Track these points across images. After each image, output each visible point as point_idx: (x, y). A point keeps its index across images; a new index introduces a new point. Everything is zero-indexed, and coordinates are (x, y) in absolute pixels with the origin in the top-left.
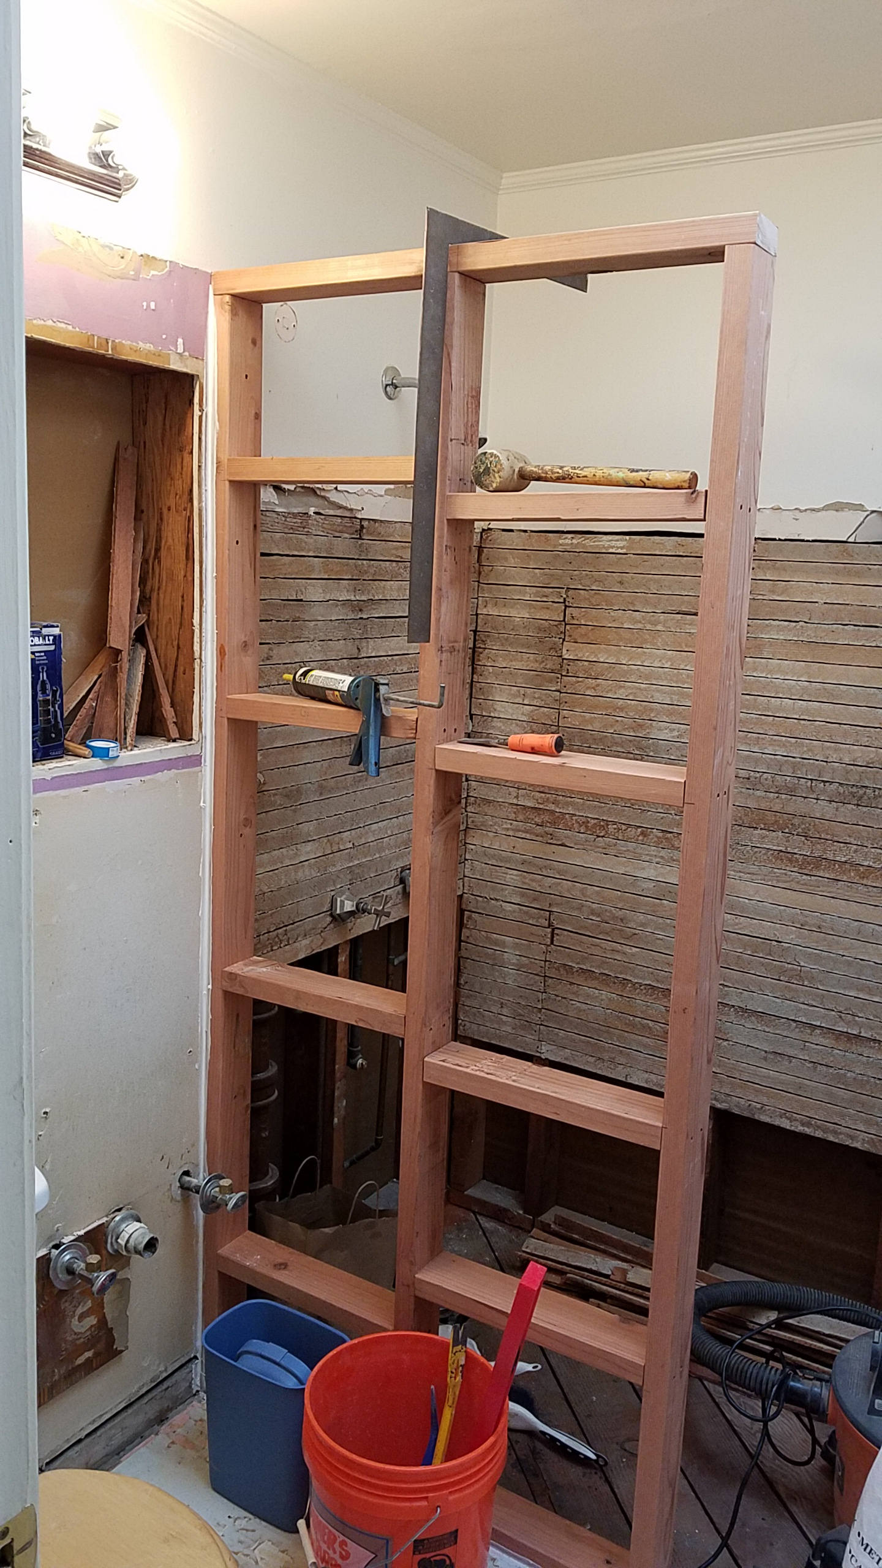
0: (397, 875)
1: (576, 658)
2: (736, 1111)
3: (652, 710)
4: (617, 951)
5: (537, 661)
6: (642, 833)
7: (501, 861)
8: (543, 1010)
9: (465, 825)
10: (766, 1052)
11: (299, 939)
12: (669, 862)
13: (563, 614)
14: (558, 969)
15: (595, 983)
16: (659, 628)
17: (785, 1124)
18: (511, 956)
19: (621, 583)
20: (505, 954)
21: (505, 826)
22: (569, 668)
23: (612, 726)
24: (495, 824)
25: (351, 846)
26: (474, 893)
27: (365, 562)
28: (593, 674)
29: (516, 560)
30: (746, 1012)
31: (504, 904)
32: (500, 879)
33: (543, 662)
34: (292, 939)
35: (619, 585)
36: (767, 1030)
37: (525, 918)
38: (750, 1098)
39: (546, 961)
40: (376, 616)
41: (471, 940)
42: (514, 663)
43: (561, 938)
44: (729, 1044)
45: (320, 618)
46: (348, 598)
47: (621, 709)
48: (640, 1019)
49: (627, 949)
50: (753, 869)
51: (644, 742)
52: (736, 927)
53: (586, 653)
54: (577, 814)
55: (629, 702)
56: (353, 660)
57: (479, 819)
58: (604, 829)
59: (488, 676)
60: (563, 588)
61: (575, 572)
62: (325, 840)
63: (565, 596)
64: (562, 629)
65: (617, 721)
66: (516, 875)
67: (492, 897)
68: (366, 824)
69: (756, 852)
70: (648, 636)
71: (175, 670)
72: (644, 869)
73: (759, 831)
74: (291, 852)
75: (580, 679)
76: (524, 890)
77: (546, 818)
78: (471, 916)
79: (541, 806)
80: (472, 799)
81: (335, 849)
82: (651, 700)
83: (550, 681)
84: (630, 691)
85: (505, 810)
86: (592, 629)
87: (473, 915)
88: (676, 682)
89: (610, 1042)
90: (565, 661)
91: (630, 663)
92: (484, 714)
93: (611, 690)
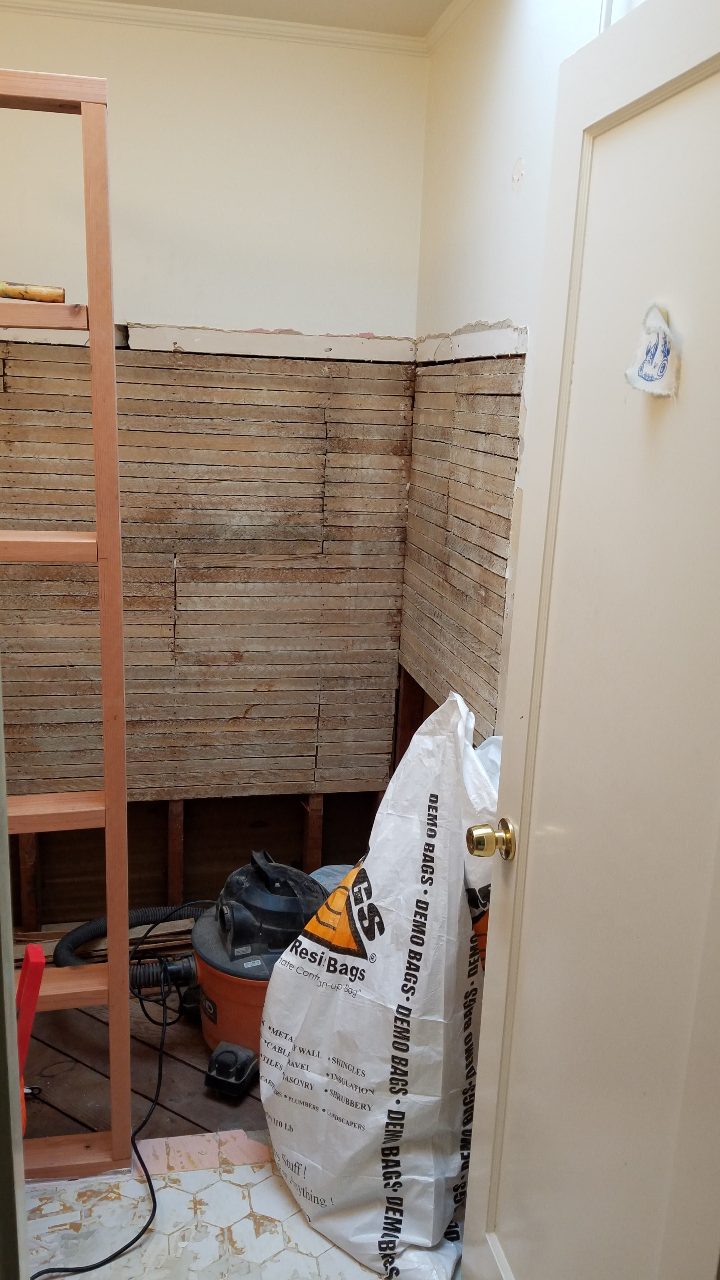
10: (72, 752)
30: (53, 726)
36: (71, 735)
44: (41, 755)
50: (45, 613)
52: (36, 662)
69: (45, 600)
73: (45, 584)
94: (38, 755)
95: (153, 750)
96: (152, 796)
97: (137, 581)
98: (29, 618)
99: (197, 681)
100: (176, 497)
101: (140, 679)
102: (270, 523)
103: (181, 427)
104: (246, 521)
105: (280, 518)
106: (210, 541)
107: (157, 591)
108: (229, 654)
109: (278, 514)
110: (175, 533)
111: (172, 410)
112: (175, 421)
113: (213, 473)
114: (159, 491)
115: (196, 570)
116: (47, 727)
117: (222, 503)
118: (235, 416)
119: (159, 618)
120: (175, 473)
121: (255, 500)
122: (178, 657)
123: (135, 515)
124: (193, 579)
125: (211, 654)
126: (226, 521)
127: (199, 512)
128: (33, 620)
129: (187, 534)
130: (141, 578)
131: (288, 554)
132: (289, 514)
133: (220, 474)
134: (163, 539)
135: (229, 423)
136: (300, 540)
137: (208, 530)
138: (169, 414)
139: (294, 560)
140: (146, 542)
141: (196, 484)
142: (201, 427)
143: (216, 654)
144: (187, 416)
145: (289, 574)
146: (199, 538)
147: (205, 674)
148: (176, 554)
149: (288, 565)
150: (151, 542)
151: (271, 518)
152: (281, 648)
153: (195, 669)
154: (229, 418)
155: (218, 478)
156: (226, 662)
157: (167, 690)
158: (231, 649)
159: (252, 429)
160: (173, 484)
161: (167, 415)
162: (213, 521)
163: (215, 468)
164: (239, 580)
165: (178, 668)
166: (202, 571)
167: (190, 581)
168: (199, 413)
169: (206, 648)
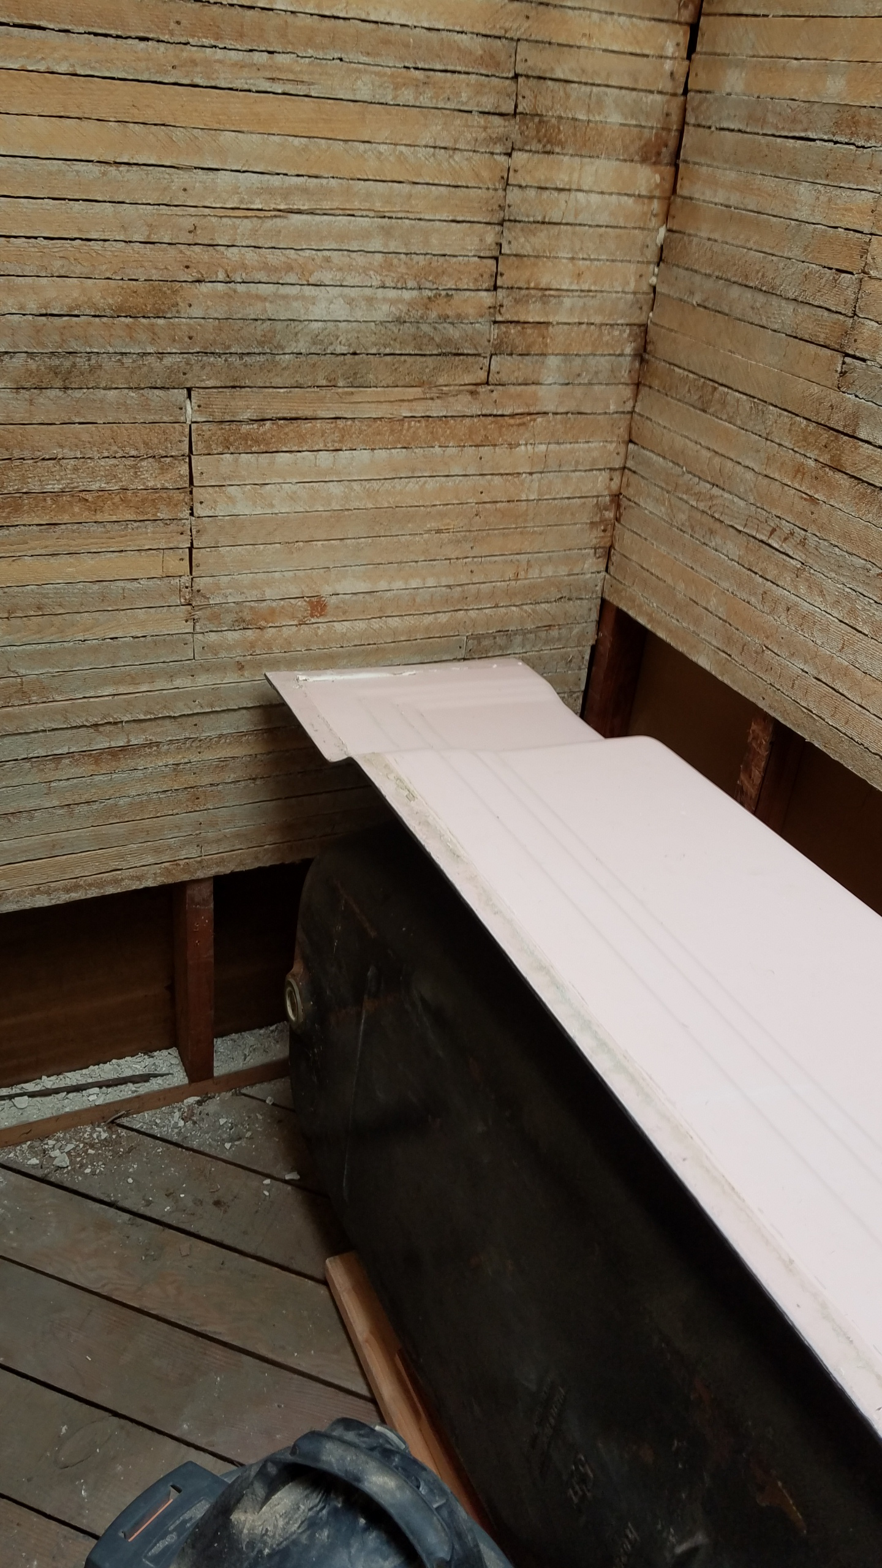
95: (155, 796)
96: (155, 879)
97: (106, 454)
99: (237, 659)
100: (188, 251)
101: (123, 664)
102: (388, 315)
103: (198, 69)
104: (340, 311)
105: (409, 304)
106: (262, 358)
107: (150, 476)
108: (300, 602)
109: (407, 295)
110: (187, 339)
111: (178, 23)
112: (187, 53)
113: (270, 191)
114: (149, 236)
115: (233, 426)
117: (289, 268)
118: (324, 48)
119: (157, 536)
120: (185, 190)
121: (360, 260)
122: (198, 614)
123: (97, 297)
124: (226, 445)
125: (264, 604)
126: (297, 310)
127: (241, 288)
129: (215, 341)
130: (115, 448)
131: (420, 385)
132: (430, 293)
133: (287, 193)
134: (161, 355)
135: (310, 64)
136: (445, 354)
137: (259, 333)
138: (172, 34)
139: (432, 399)
140: (123, 363)
141: (234, 220)
142: (245, 73)
143: (274, 604)
144: (213, 43)
145: (421, 427)
146: (239, 351)
147: (252, 645)
148: (189, 390)
149: (420, 410)
150: (134, 361)
151: (393, 302)
152: (399, 584)
153: (232, 636)
154: (310, 52)
155: (282, 207)
156: (293, 618)
157: (178, 682)
158: (303, 591)
159: (359, 82)
160: (181, 220)
161: (166, 38)
162: (271, 310)
163: (276, 181)
164: (321, 446)
165: (200, 636)
166: (245, 428)
167: (220, 450)
168: (241, 36)
169: (255, 592)
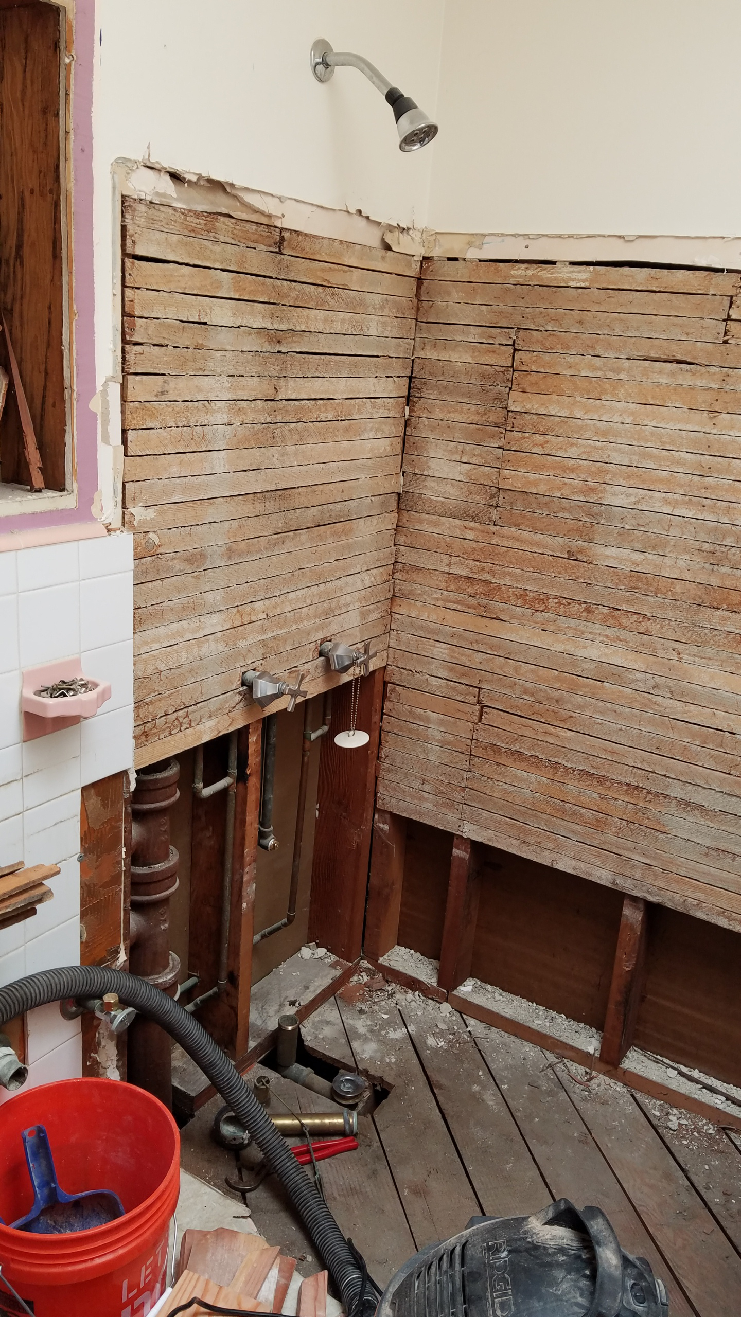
0: (317, 648)
1: (523, 411)
2: (670, 905)
3: (607, 472)
4: (550, 734)
5: (478, 413)
6: (586, 610)
7: (429, 633)
8: (467, 789)
9: (392, 594)
10: (707, 848)
11: (203, 721)
12: (616, 642)
13: (511, 357)
14: (485, 748)
15: (525, 765)
16: (623, 376)
17: (723, 923)
18: (435, 732)
19: (580, 322)
20: (429, 729)
21: (435, 596)
22: (514, 421)
23: (559, 489)
24: (424, 592)
25: (265, 617)
26: (398, 666)
27: (285, 282)
28: (542, 429)
29: (460, 294)
30: (690, 805)
31: (430, 678)
32: (427, 652)
33: (485, 414)
34: (195, 720)
35: (578, 325)
36: (712, 825)
37: (451, 694)
38: (686, 894)
39: (472, 739)
40: (298, 350)
41: (394, 713)
42: (452, 415)
43: (491, 717)
44: (667, 837)
45: (228, 348)
46: (264, 326)
47: (572, 470)
48: (571, 805)
49: (561, 732)
50: (710, 653)
51: (596, 509)
52: (686, 715)
53: (534, 404)
54: (515, 585)
55: (581, 462)
56: (269, 402)
57: (406, 587)
58: (544, 603)
59: (423, 430)
60: (513, 328)
61: (527, 309)
62: (235, 610)
63: (514, 338)
64: (509, 376)
65: (566, 484)
66: (444, 649)
67: (418, 670)
68: (283, 592)
69: (715, 636)
70: (607, 386)
71: (43, 403)
72: (586, 648)
73: (720, 613)
74: (193, 625)
75: (527, 435)
76: (453, 665)
77: (480, 588)
78: (394, 689)
79: (475, 576)
80: (401, 565)
81: (246, 620)
82: (607, 461)
83: (493, 436)
84: (583, 450)
85: (436, 578)
86: (544, 377)
87: (397, 688)
88: (638, 440)
89: (537, 826)
90: (510, 414)
91: (586, 417)
92: (417, 472)
93: (561, 448)
94: (663, 836)
98: (689, 654)
116: (681, 804)
128: (692, 659)
